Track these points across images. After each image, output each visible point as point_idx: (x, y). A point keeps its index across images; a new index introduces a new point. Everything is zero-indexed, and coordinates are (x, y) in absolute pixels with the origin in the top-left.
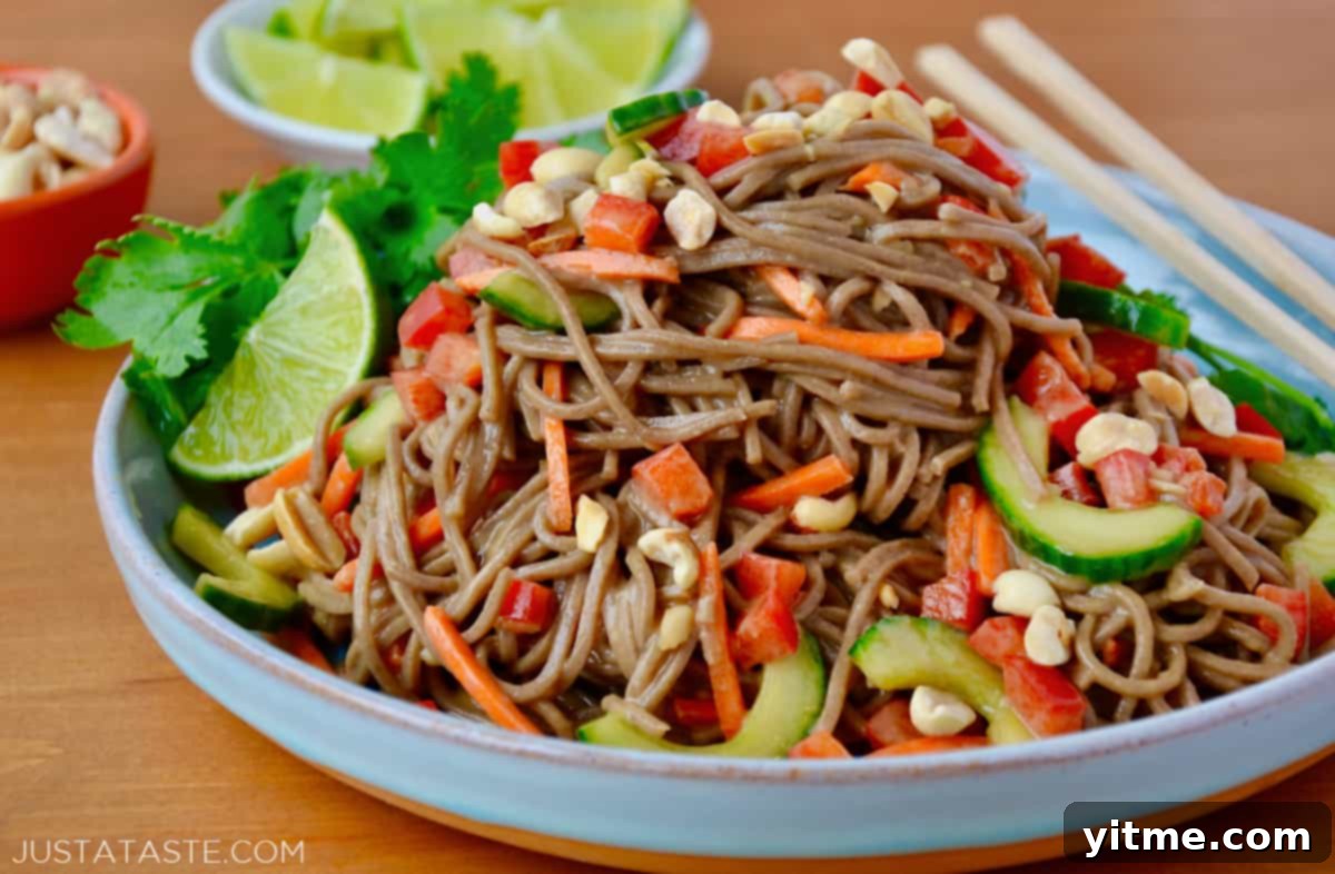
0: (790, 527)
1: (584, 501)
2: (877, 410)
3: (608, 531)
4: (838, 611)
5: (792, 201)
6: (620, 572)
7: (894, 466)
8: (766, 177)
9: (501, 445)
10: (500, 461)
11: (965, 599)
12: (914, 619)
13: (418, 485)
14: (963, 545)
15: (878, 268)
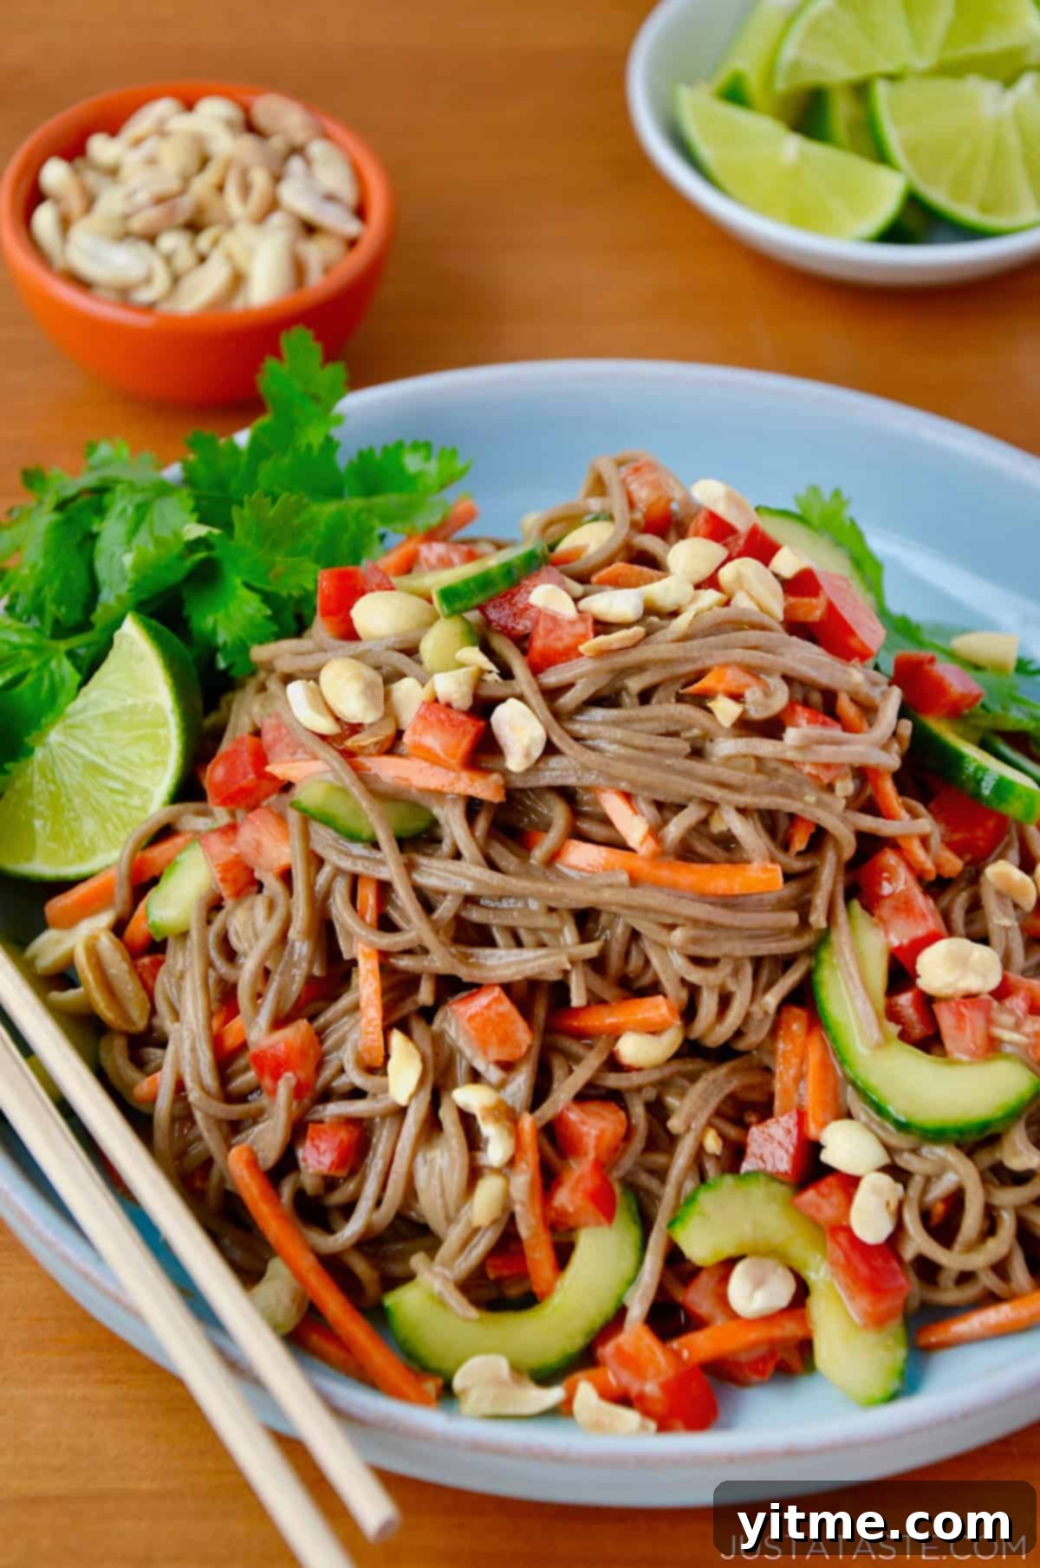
0: (613, 1064)
1: (397, 1038)
2: (708, 952)
3: (422, 1082)
4: (659, 1159)
5: (630, 710)
6: (433, 1125)
7: (725, 1001)
8: (601, 682)
9: (311, 963)
10: (310, 980)
11: (791, 1150)
12: (736, 1176)
13: (221, 981)
14: (792, 1072)
15: (716, 793)
